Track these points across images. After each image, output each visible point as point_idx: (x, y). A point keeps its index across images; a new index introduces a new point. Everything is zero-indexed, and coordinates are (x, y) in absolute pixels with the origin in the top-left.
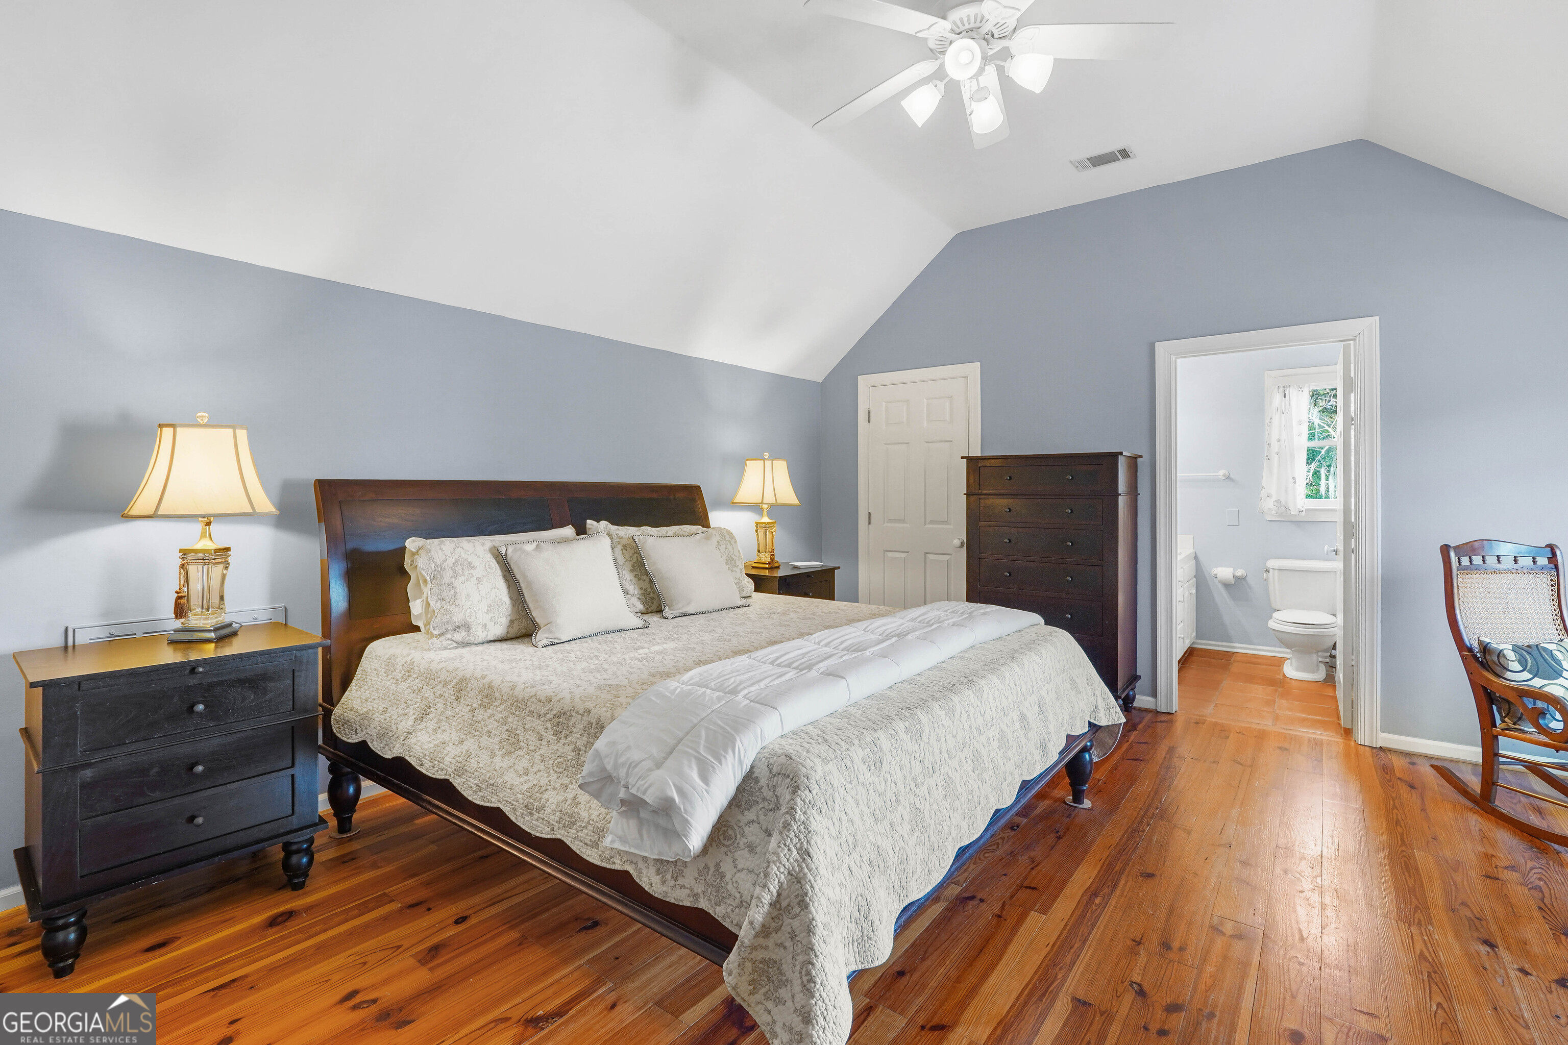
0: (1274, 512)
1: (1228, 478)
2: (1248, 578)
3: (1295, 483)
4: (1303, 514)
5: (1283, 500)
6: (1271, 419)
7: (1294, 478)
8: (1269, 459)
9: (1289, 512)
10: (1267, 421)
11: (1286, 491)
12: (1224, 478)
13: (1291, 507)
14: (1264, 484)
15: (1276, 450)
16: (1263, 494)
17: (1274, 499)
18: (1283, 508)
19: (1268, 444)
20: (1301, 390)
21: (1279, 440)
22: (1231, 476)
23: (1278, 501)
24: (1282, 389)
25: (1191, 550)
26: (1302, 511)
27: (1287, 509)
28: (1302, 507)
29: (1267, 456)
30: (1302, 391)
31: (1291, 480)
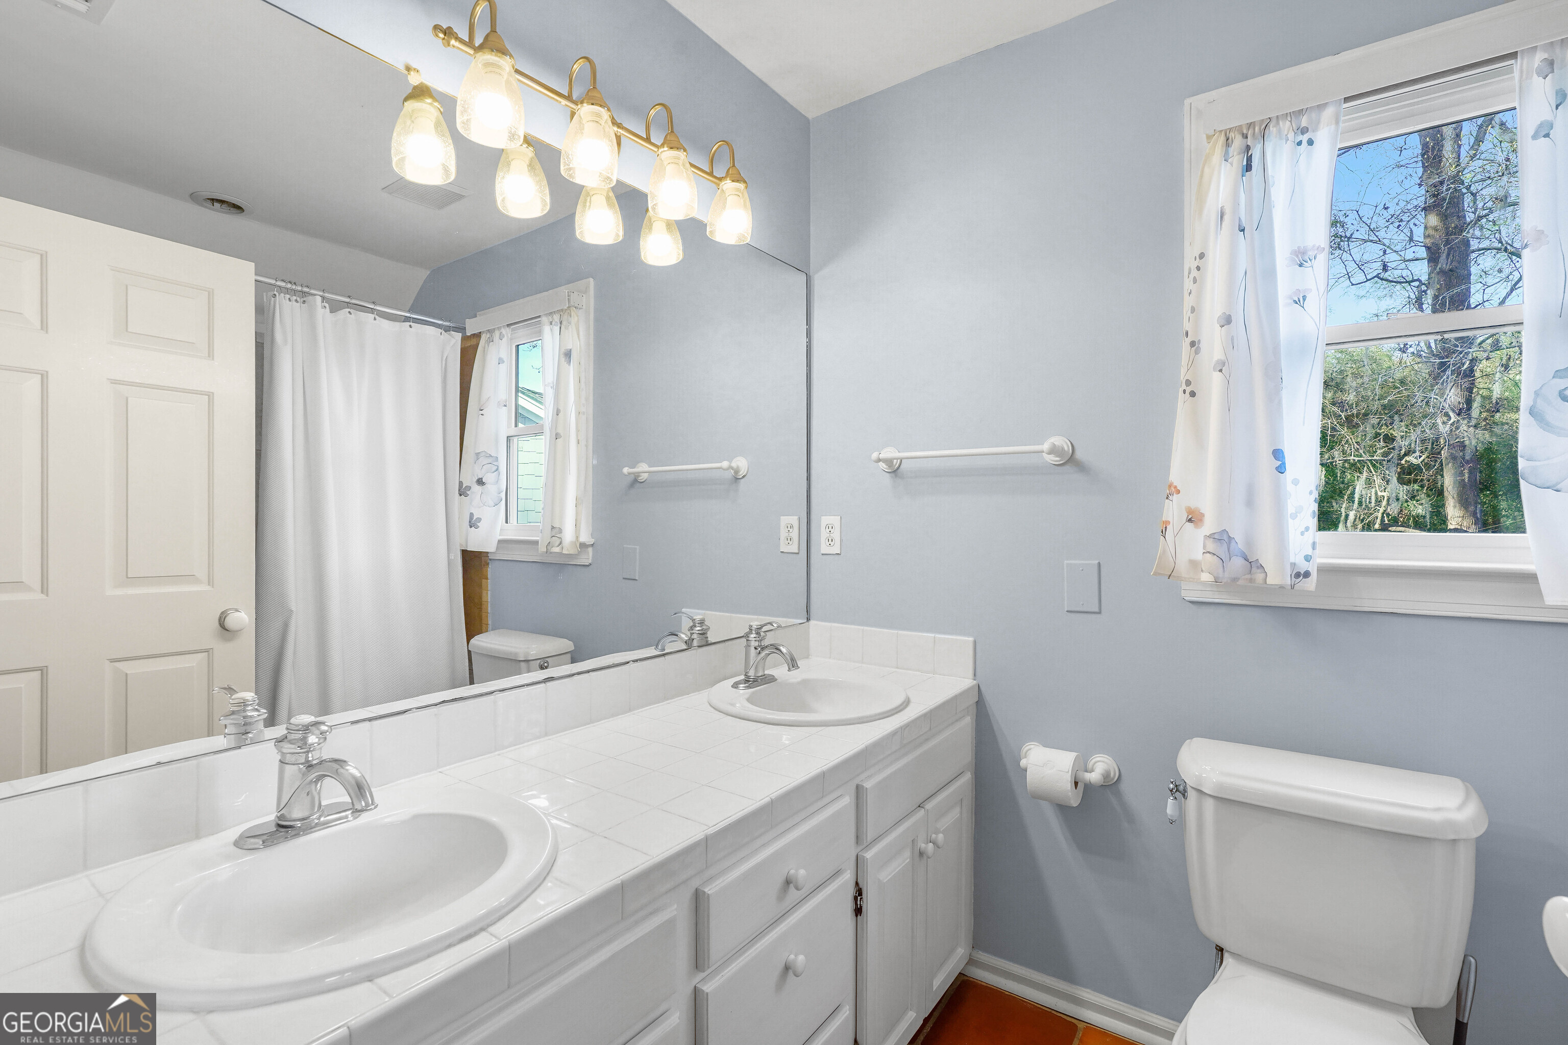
0: (1206, 577)
1: (1071, 460)
2: (1124, 787)
3: (1281, 469)
4: (1310, 584)
5: (1238, 536)
6: (1202, 256)
7: (1278, 454)
8: (1193, 394)
9: (1259, 577)
10: (1190, 262)
11: (1250, 502)
12: (1052, 459)
13: (1267, 557)
14: (1174, 477)
15: (1218, 355)
16: (1173, 511)
17: (1209, 526)
18: (1238, 562)
19: (1193, 344)
20: (1305, 138)
21: (1227, 320)
22: (1079, 455)
23: (1222, 538)
24: (1238, 142)
25: (967, 682)
26: (1307, 574)
27: (1252, 565)
28: (1308, 558)
29: (1188, 383)
30: (1310, 142)
31: (1268, 463)
